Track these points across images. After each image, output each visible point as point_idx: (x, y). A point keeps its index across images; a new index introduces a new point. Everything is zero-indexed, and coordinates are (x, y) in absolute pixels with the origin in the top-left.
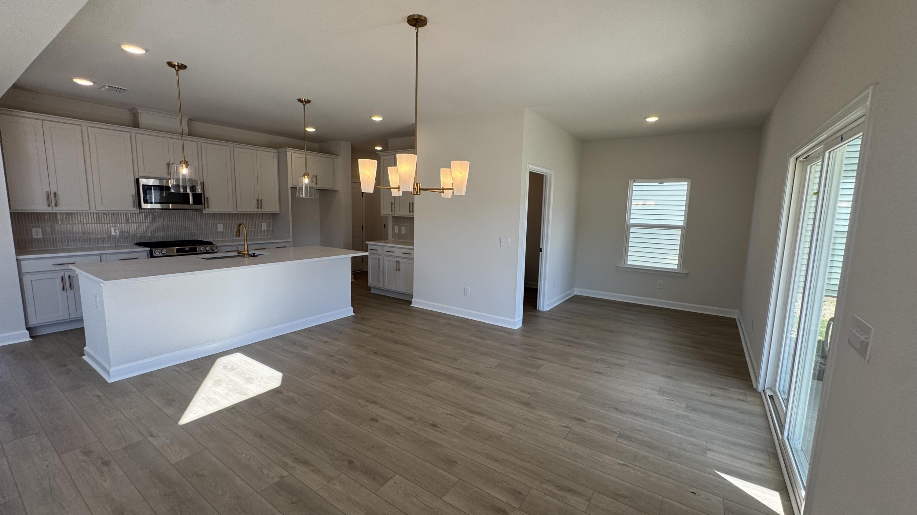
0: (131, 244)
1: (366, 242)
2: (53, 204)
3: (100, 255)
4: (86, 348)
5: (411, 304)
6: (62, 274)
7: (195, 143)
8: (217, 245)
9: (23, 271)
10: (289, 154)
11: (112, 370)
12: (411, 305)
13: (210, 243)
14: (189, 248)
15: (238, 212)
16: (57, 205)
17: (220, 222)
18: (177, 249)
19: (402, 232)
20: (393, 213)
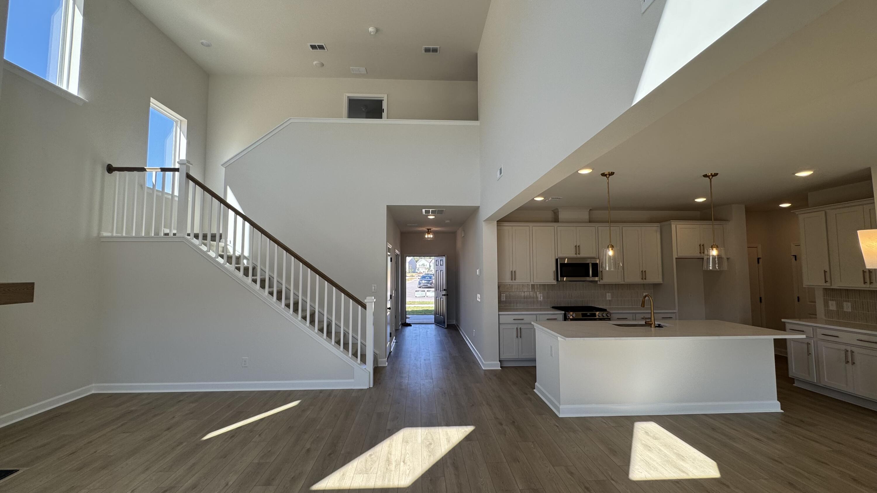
0: (549, 307)
1: (783, 320)
4: (536, 384)
6: (517, 326)
8: (611, 312)
10: (673, 227)
11: (561, 407)
13: (605, 310)
14: (590, 313)
15: (624, 283)
16: (515, 279)
17: (608, 292)
18: (582, 313)
19: (846, 310)
20: (828, 284)
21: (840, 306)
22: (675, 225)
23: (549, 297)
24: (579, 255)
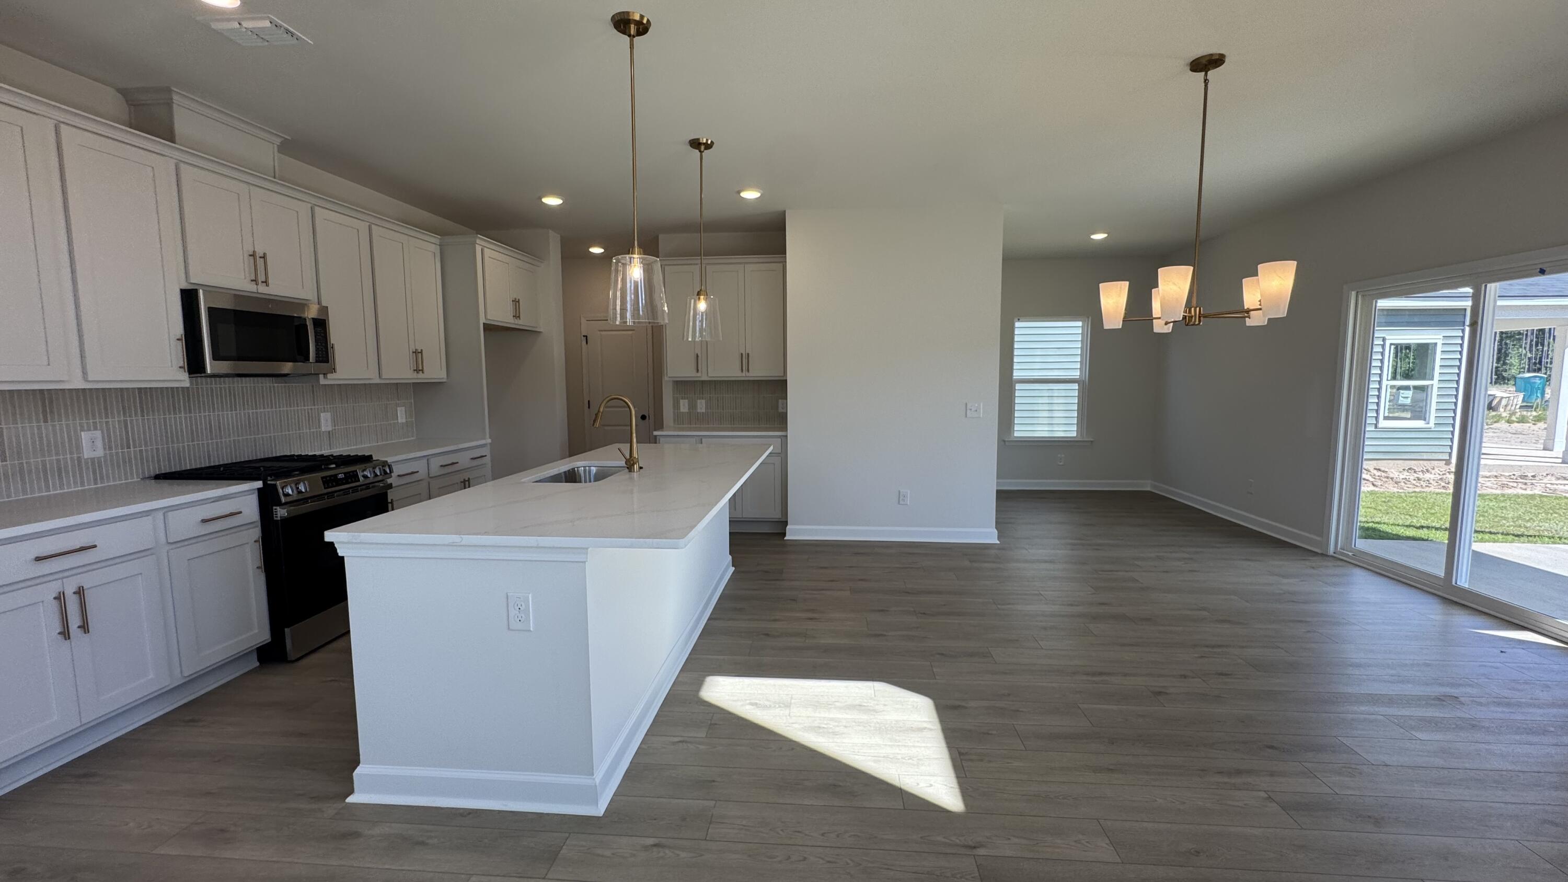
0: (136, 480)
1: (655, 433)
5: (785, 536)
6: (53, 589)
7: (301, 204)
11: (598, 780)
12: (785, 538)
13: (367, 459)
14: (345, 474)
15: (381, 382)
17: (324, 408)
18: (322, 478)
19: (699, 411)
20: (699, 374)
21: (692, 406)
22: (480, 248)
24: (267, 285)
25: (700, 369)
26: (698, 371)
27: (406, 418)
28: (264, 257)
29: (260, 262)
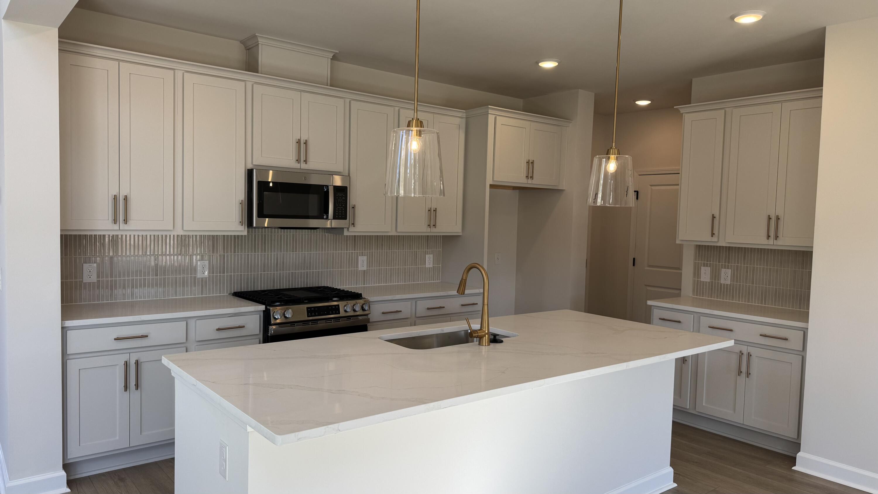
0: (226, 294)
1: (649, 303)
2: (121, 218)
3: (186, 319)
5: (795, 465)
6: (125, 357)
7: (342, 100)
8: (371, 299)
9: (70, 350)
10: (491, 118)
12: (794, 468)
13: (357, 296)
14: (327, 306)
15: (398, 234)
16: (126, 221)
17: (362, 253)
18: (308, 308)
19: (722, 281)
20: (715, 239)
21: (715, 275)
22: (494, 116)
23: (227, 268)
24: (306, 163)
25: (716, 232)
26: (713, 234)
27: (433, 264)
28: (306, 143)
29: (303, 146)
